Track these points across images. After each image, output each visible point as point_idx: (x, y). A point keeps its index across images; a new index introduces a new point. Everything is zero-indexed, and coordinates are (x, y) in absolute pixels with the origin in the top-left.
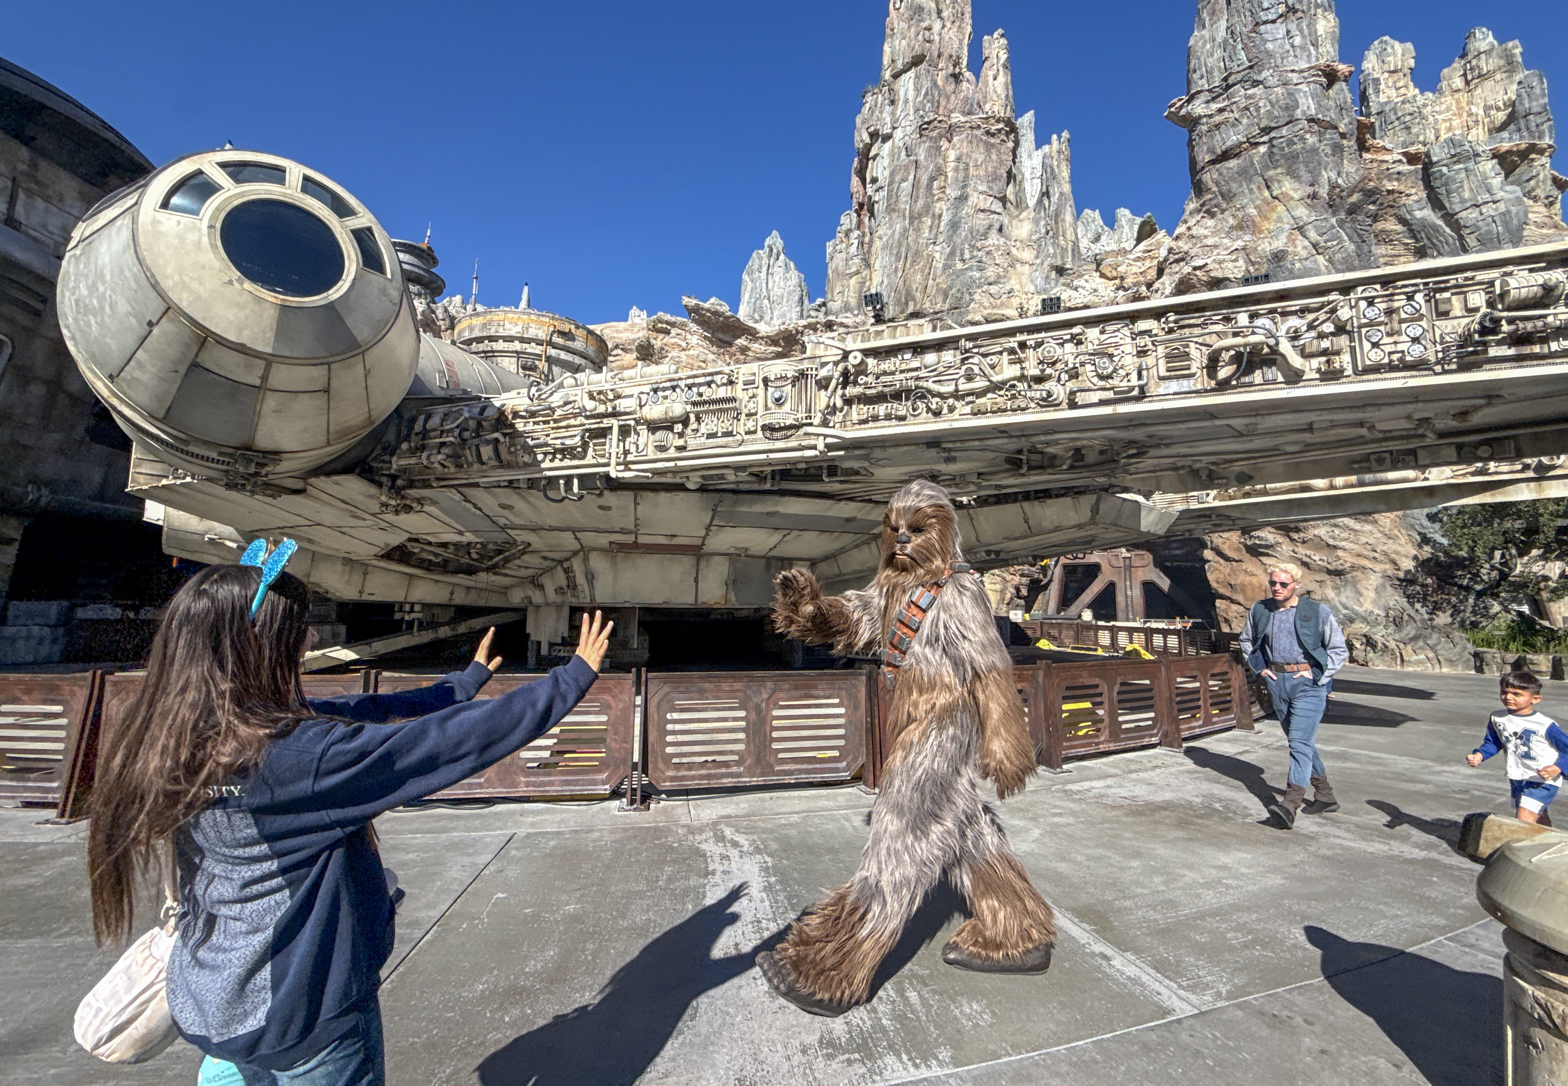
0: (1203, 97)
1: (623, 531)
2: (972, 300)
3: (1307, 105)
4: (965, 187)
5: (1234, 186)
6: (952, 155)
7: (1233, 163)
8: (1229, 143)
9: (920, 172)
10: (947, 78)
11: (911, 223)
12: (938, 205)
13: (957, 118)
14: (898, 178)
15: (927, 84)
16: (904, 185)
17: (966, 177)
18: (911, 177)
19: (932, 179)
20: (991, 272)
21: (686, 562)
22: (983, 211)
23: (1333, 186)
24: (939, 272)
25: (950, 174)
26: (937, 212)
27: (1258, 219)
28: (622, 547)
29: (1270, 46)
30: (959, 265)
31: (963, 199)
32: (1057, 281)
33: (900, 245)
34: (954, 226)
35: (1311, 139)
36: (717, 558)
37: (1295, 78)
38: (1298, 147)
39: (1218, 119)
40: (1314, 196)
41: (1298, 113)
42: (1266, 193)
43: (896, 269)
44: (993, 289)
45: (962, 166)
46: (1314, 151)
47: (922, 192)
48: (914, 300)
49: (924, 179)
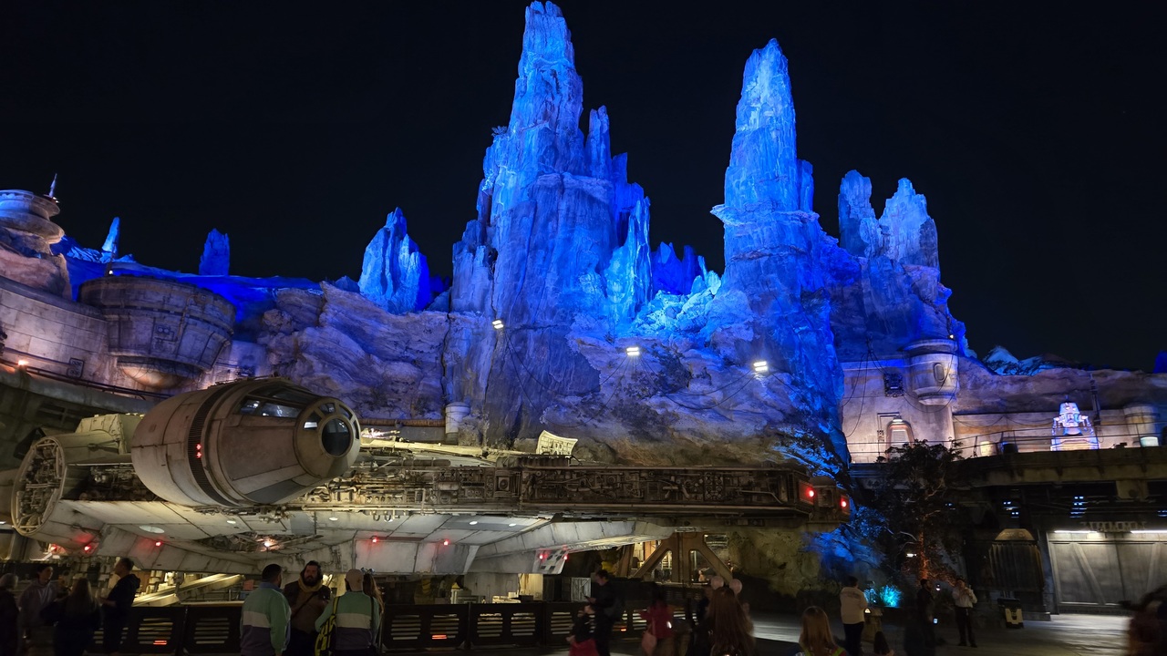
2: (573, 321)
3: (791, 236)
4: (572, 231)
5: (748, 278)
6: (563, 206)
7: (748, 262)
8: (746, 250)
9: (538, 211)
10: (562, 140)
11: (528, 251)
12: (551, 240)
13: (568, 175)
14: (520, 214)
15: (546, 144)
16: (525, 220)
17: (574, 223)
18: (531, 214)
19: (548, 220)
20: (588, 300)
22: (584, 251)
24: (548, 293)
25: (561, 220)
26: (550, 245)
30: (565, 291)
31: (570, 240)
32: (636, 314)
33: (519, 265)
34: (563, 261)
36: (429, 545)
37: (784, 218)
38: (785, 262)
39: (740, 231)
40: (793, 296)
41: (785, 242)
42: (767, 288)
43: (516, 286)
44: (589, 314)
45: (570, 215)
46: (794, 266)
47: (538, 228)
48: (528, 312)
49: (541, 220)
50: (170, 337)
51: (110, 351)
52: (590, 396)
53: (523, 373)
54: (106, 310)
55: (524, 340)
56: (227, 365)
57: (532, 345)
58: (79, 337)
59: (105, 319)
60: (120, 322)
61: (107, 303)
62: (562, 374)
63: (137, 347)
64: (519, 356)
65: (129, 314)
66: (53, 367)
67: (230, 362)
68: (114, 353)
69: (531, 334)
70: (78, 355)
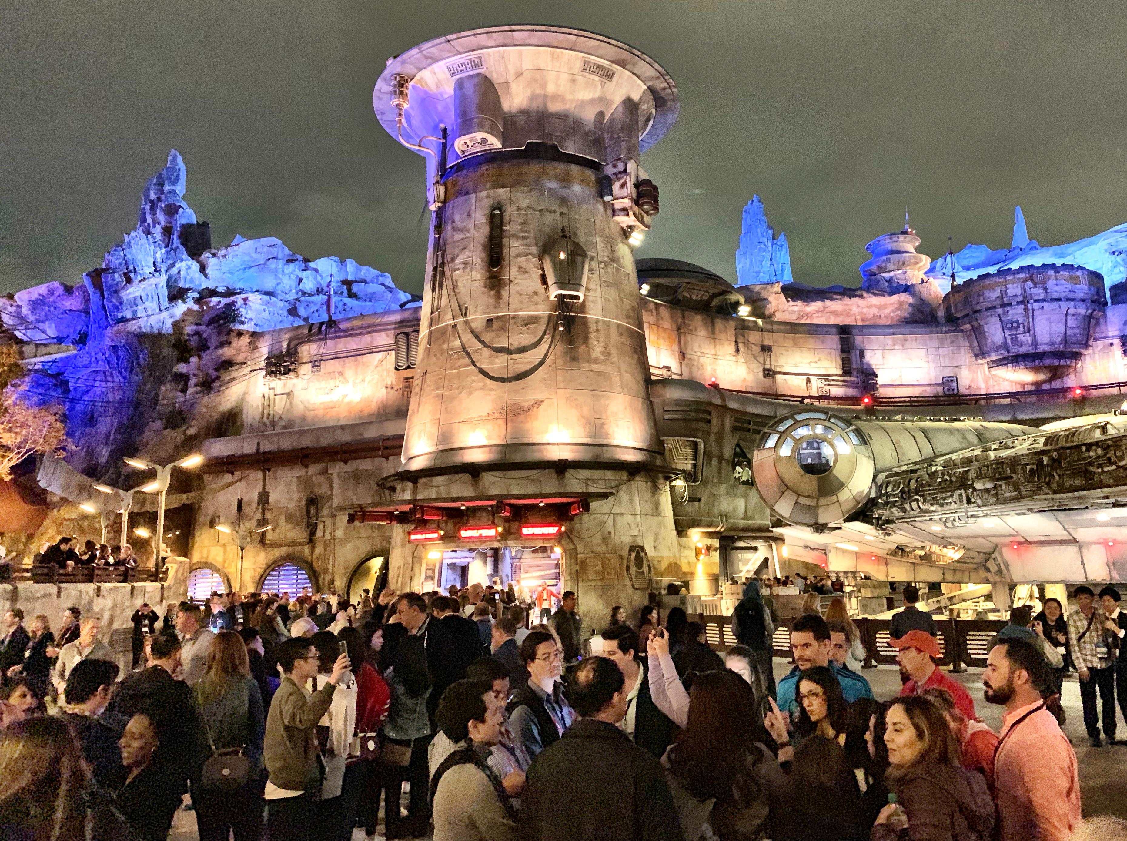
1: (1011, 535)
21: (1070, 548)
28: (1019, 544)
36: (1093, 546)
50: (1022, 329)
51: (977, 360)
54: (960, 321)
56: (1106, 337)
58: (944, 356)
59: (962, 331)
60: (974, 329)
61: (958, 315)
63: (997, 349)
65: (977, 320)
66: (929, 391)
67: (1110, 334)
68: (980, 361)
70: (949, 373)
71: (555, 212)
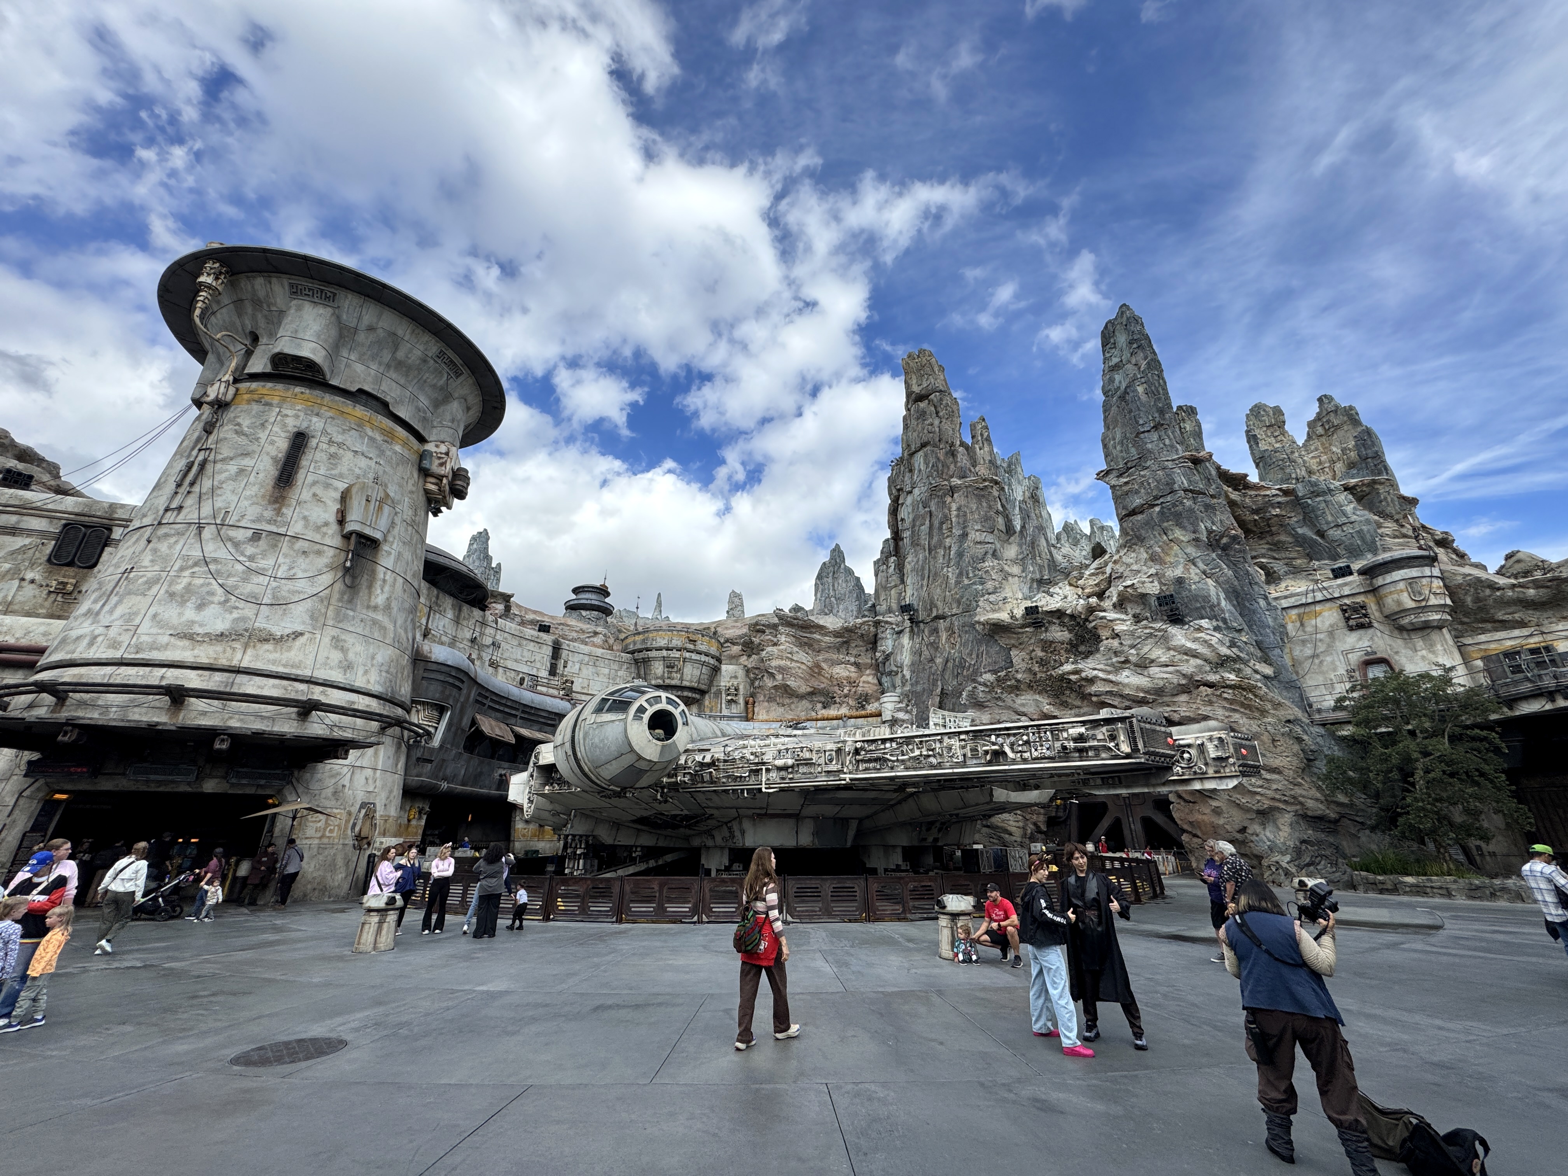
0: (1115, 473)
1: (760, 808)
2: (978, 606)
3: (1181, 480)
4: (965, 527)
5: (1143, 532)
6: (954, 506)
7: (1139, 517)
8: (1135, 505)
9: (934, 518)
10: (947, 453)
11: (930, 553)
12: (948, 540)
13: (956, 481)
14: (918, 523)
15: (932, 460)
16: (922, 527)
17: (966, 520)
18: (927, 522)
19: (942, 523)
20: (990, 585)
21: (792, 822)
22: (980, 543)
23: (1210, 532)
24: (953, 586)
25: (954, 520)
26: (947, 544)
27: (1162, 555)
28: (759, 815)
29: (1149, 446)
30: (966, 582)
31: (965, 535)
32: (1038, 589)
33: (923, 569)
34: (960, 555)
35: (1188, 503)
36: (807, 820)
37: (1170, 464)
38: (1180, 508)
39: (1126, 488)
40: (1196, 540)
41: (1176, 487)
42: (1165, 538)
43: (922, 587)
44: (992, 598)
45: (961, 513)
46: (1191, 510)
47: (935, 532)
48: (936, 607)
49: (936, 523)
50: (675, 669)
52: (1002, 674)
53: (939, 661)
55: (936, 631)
57: (944, 636)
58: (620, 677)
59: (635, 662)
60: (643, 662)
62: (974, 656)
63: (656, 679)
64: (934, 646)
65: (648, 656)
69: (942, 624)
71: (371, 458)
